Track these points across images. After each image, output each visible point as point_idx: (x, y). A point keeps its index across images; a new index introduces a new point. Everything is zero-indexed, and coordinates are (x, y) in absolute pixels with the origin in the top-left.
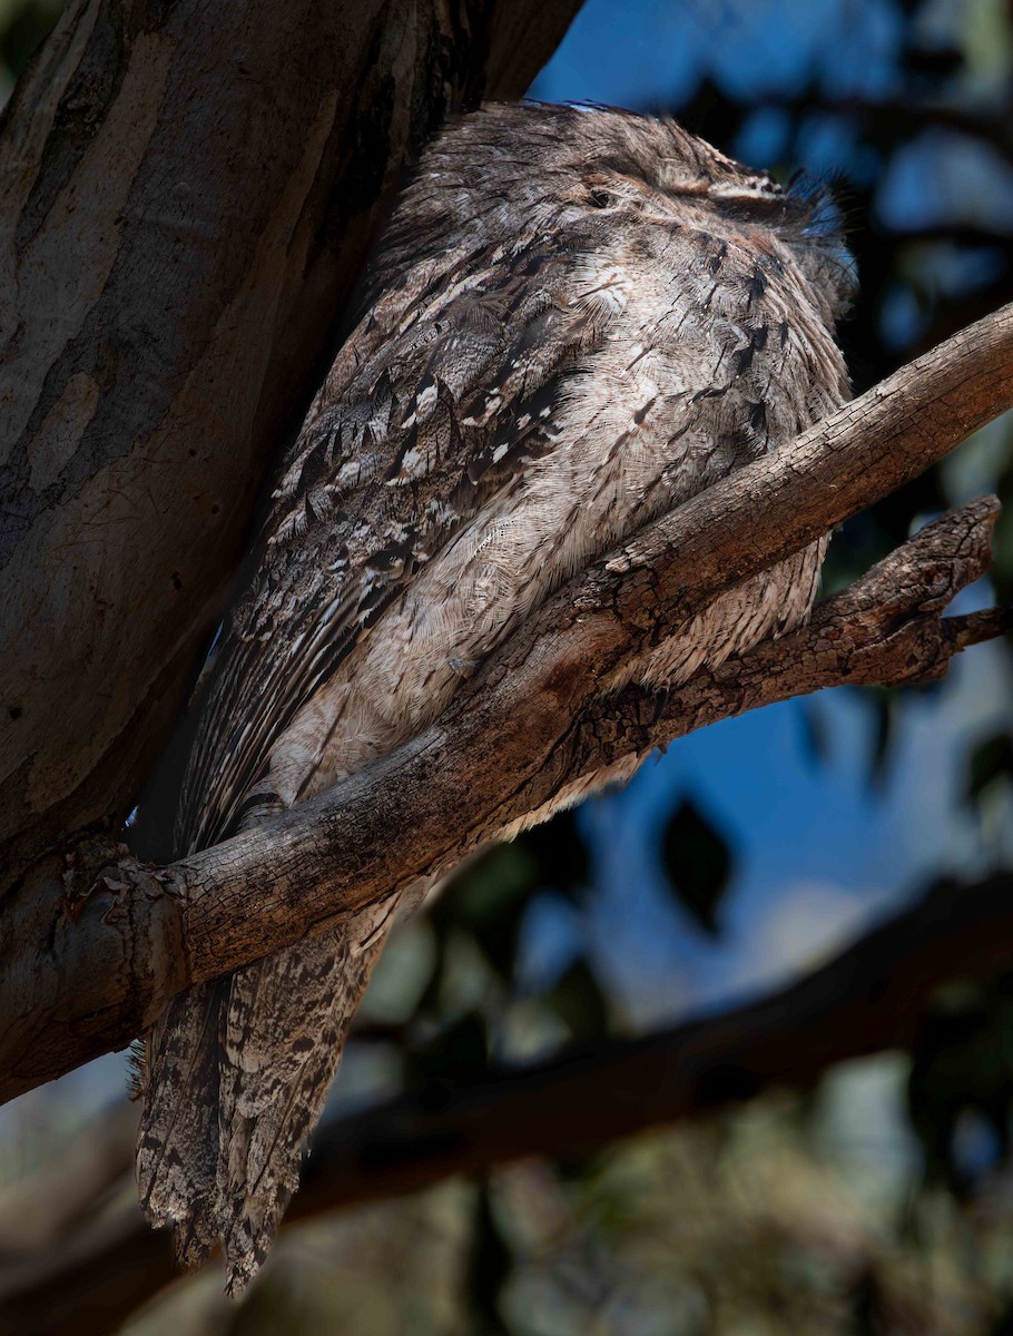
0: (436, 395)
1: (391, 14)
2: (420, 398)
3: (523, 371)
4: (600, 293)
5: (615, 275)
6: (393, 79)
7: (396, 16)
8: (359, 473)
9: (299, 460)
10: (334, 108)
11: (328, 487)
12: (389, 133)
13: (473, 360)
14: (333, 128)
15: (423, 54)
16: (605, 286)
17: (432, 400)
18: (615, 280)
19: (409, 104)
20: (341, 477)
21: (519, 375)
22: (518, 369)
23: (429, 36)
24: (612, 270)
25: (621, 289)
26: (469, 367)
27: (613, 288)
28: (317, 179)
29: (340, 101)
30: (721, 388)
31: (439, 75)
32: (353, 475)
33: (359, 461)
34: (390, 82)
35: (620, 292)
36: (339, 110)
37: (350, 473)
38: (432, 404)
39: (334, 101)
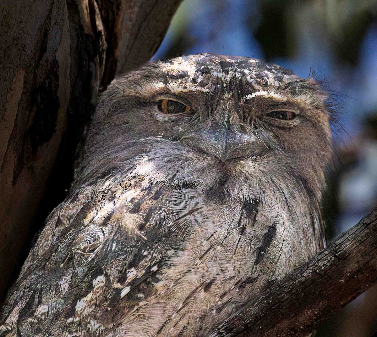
0: (105, 282)
1: (53, 22)
2: (95, 282)
3: (150, 257)
4: (188, 217)
5: (197, 203)
6: (57, 62)
7: (56, 23)
8: (48, 311)
9: (16, 308)
10: (23, 82)
11: (30, 320)
12: (58, 94)
13: (124, 259)
14: (23, 93)
15: (75, 45)
16: (190, 213)
17: (102, 285)
18: (197, 207)
19: (69, 77)
20: (37, 314)
21: (148, 260)
22: (146, 256)
23: (78, 35)
24: (196, 200)
25: (201, 212)
26: (122, 264)
27: (195, 213)
28: (16, 126)
29: (25, 77)
30: (256, 277)
31: (86, 58)
32: (44, 313)
33: (48, 304)
34: (55, 63)
35: (200, 215)
36: (25, 83)
37: (43, 311)
38: (102, 287)
39: (22, 77)
